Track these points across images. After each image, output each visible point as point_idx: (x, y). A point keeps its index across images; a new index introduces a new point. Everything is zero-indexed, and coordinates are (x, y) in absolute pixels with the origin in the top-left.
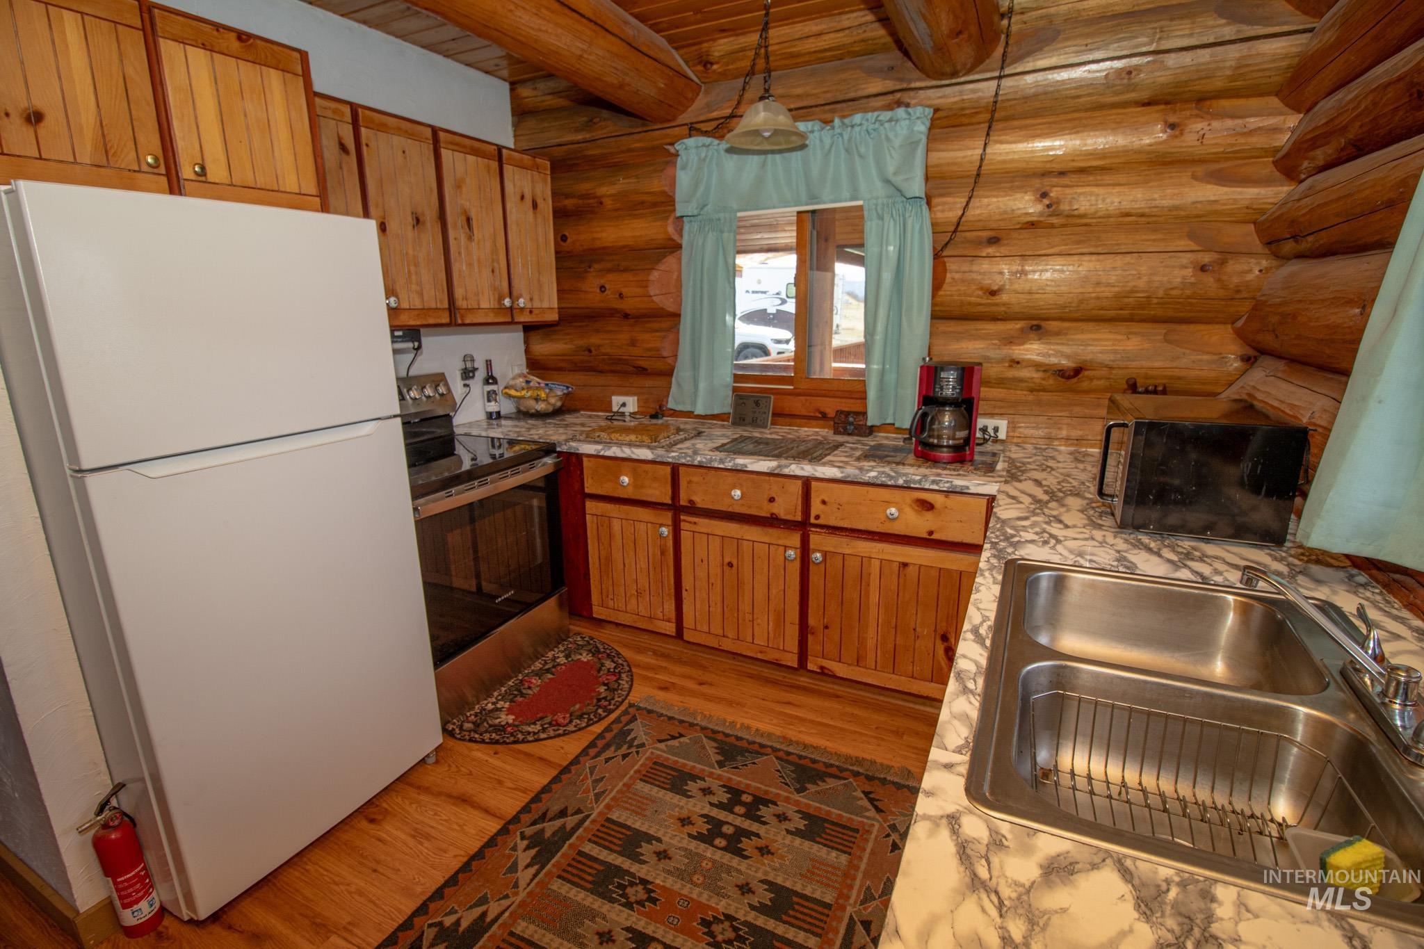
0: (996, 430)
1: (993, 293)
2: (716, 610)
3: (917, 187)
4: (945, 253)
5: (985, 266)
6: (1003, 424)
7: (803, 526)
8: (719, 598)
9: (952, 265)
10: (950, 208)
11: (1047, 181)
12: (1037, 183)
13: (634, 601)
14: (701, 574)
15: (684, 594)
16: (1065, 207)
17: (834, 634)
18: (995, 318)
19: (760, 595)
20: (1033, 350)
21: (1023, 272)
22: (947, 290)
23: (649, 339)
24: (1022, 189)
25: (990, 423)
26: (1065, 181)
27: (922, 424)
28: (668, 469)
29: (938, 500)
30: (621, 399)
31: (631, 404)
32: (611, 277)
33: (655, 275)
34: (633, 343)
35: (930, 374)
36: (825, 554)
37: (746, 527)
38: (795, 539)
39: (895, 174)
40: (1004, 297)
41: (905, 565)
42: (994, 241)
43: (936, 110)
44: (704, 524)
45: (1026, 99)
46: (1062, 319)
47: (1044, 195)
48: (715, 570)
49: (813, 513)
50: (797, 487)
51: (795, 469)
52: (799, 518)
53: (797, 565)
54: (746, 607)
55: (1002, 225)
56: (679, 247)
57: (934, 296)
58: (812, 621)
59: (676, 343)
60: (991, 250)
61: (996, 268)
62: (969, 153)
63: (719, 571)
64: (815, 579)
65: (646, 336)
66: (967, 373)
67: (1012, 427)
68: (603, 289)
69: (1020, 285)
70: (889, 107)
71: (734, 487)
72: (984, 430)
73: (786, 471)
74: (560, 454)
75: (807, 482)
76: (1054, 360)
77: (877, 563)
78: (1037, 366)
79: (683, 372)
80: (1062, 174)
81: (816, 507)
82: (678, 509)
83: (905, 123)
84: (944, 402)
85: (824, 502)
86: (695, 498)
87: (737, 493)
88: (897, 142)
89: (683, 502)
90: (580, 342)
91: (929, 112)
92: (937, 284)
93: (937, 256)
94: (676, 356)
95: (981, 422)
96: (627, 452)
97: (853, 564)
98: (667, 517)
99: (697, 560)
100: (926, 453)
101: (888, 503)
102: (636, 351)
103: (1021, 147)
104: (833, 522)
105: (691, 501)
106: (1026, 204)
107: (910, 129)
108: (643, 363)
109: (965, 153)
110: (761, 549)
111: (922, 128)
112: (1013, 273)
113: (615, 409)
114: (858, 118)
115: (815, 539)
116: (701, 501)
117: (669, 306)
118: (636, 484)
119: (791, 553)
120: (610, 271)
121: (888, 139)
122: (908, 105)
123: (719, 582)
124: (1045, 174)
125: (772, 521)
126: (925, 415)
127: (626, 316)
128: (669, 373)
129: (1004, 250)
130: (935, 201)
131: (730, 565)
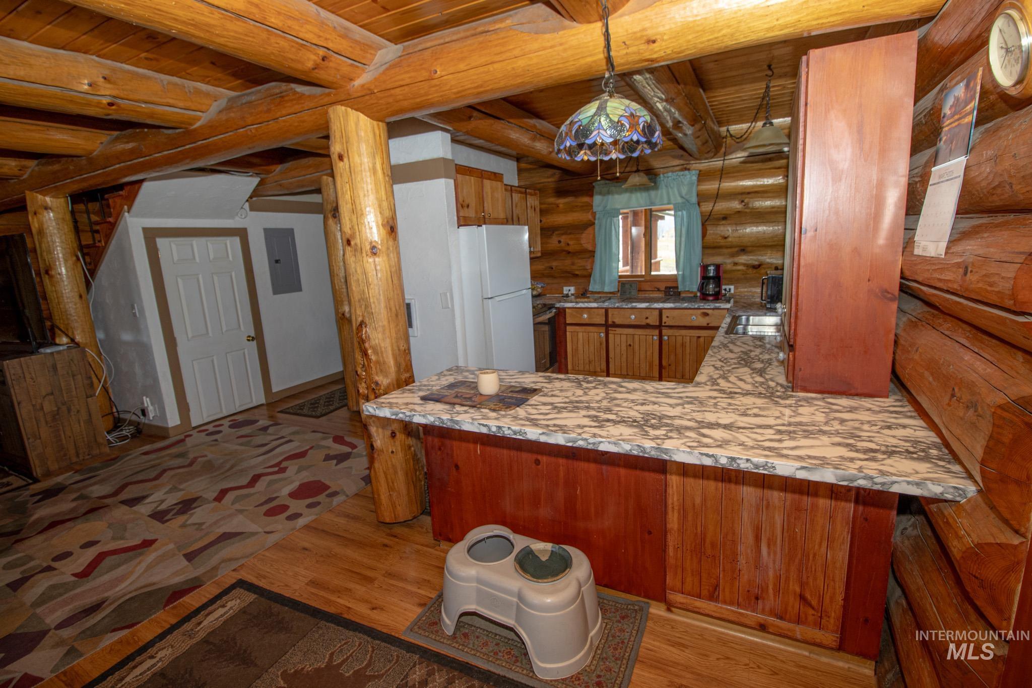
0: (730, 289)
1: (726, 238)
2: (624, 365)
3: (694, 199)
4: (707, 223)
5: (722, 228)
6: (732, 287)
7: (660, 327)
8: (625, 360)
9: (709, 228)
10: (707, 207)
11: (744, 196)
12: (740, 197)
13: (587, 366)
14: (618, 351)
15: (610, 360)
16: (751, 205)
17: (673, 368)
18: (727, 247)
19: (642, 356)
20: (743, 259)
21: (737, 230)
22: (708, 237)
23: (580, 263)
24: (734, 199)
25: (727, 287)
26: (750, 196)
27: (702, 288)
28: (604, 310)
29: (709, 312)
30: (568, 288)
31: (572, 290)
32: (564, 237)
33: (584, 235)
34: (573, 264)
35: (705, 268)
36: (669, 336)
37: (637, 330)
38: (657, 332)
39: (686, 195)
40: (730, 239)
41: (699, 337)
42: (725, 218)
43: (700, 171)
44: (619, 330)
45: (734, 167)
46: (753, 247)
47: (742, 201)
48: (624, 348)
49: (664, 321)
50: (657, 313)
51: (656, 305)
52: (658, 324)
53: (658, 342)
54: (636, 361)
55: (728, 212)
56: (594, 224)
57: (703, 239)
58: (664, 363)
59: (593, 262)
60: (724, 222)
61: (726, 229)
62: (713, 186)
63: (625, 348)
64: (665, 347)
65: (579, 261)
66: (718, 267)
67: (736, 288)
68: (560, 242)
69: (736, 234)
70: (682, 170)
71: (632, 314)
72: (725, 290)
73: (653, 306)
74: (557, 308)
75: (661, 311)
76: (750, 262)
77: (688, 338)
78: (744, 265)
79: (596, 274)
80: (749, 193)
81: (664, 319)
82: (608, 326)
83: (688, 176)
84: (710, 278)
85: (667, 317)
86: (615, 320)
87: (633, 317)
88: (686, 183)
89: (610, 322)
90: (547, 265)
91: (698, 172)
92: (704, 235)
93: (703, 225)
94: (592, 269)
95: (724, 287)
96: (586, 305)
97: (679, 339)
98: (603, 329)
99: (616, 345)
100: (704, 297)
101: (692, 315)
102: (574, 267)
103: (733, 184)
104: (671, 324)
105: (613, 322)
106: (736, 205)
107: (690, 178)
108: (577, 272)
109: (711, 186)
110: (643, 338)
111: (695, 178)
112: (733, 230)
113: (565, 292)
114: (670, 174)
115: (664, 331)
116: (618, 321)
117: (590, 248)
118: (589, 318)
119: (655, 338)
120: (562, 234)
121: (682, 182)
122: (689, 170)
123: (625, 354)
124: (742, 194)
125: (647, 326)
126: (703, 283)
127: (569, 253)
128: (590, 276)
129: (729, 222)
130: (701, 204)
131: (630, 345)
